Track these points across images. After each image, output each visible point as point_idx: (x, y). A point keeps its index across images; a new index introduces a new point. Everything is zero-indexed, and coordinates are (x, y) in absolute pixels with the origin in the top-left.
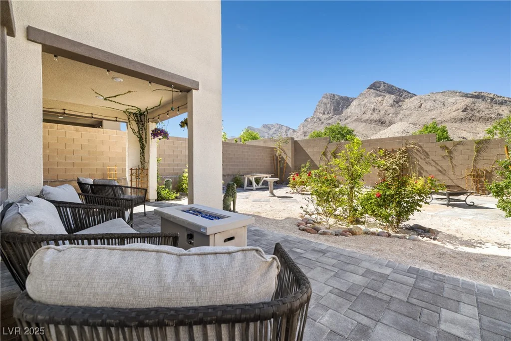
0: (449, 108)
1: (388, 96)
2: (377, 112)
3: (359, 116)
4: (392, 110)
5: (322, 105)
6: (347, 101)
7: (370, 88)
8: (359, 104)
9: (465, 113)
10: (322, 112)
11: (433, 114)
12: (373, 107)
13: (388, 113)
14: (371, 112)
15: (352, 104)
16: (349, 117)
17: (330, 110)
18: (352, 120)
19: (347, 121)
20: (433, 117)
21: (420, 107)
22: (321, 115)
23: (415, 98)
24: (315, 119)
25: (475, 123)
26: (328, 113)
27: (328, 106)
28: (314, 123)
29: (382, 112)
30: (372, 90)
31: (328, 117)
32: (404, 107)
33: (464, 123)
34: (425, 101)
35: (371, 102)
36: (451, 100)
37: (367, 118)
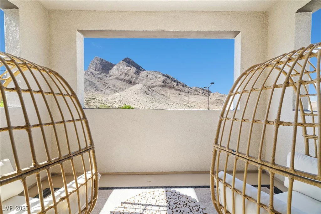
0: (158, 80)
1: (133, 68)
2: (128, 75)
3: (118, 76)
4: (135, 76)
5: (94, 64)
6: (112, 66)
7: (125, 60)
8: (118, 69)
9: (163, 83)
10: (94, 68)
11: (152, 81)
12: (125, 72)
13: (133, 77)
14: (125, 75)
15: (113, 68)
16: (112, 75)
17: (100, 68)
18: (114, 78)
19: (111, 78)
20: (152, 83)
21: (147, 77)
22: (93, 71)
23: (145, 71)
24: (89, 73)
25: (167, 88)
26: (98, 71)
27: (99, 65)
28: (88, 75)
29: (130, 76)
30: (125, 62)
31: (98, 73)
32: (140, 75)
33: (163, 88)
34: (149, 74)
35: (124, 69)
36: (159, 76)
37: (122, 78)
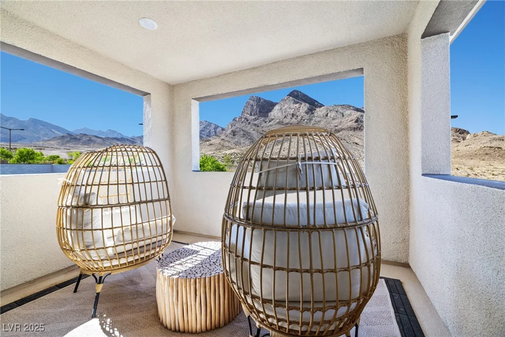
0: (346, 119)
1: (303, 104)
2: (295, 117)
3: (281, 120)
4: (307, 117)
5: (249, 106)
6: (272, 105)
7: (290, 95)
8: (281, 109)
9: (357, 124)
10: (249, 112)
11: (336, 122)
12: (292, 112)
13: (303, 118)
14: (291, 116)
15: (275, 108)
16: (273, 119)
17: (256, 111)
18: (275, 123)
19: (271, 123)
20: (336, 125)
21: (327, 116)
22: (248, 116)
23: (323, 108)
24: (243, 119)
26: (254, 115)
27: (255, 107)
28: (242, 123)
29: (299, 118)
30: (291, 97)
31: (254, 118)
32: (315, 114)
33: (356, 132)
34: (330, 111)
35: (290, 108)
36: (348, 112)
37: (287, 122)
